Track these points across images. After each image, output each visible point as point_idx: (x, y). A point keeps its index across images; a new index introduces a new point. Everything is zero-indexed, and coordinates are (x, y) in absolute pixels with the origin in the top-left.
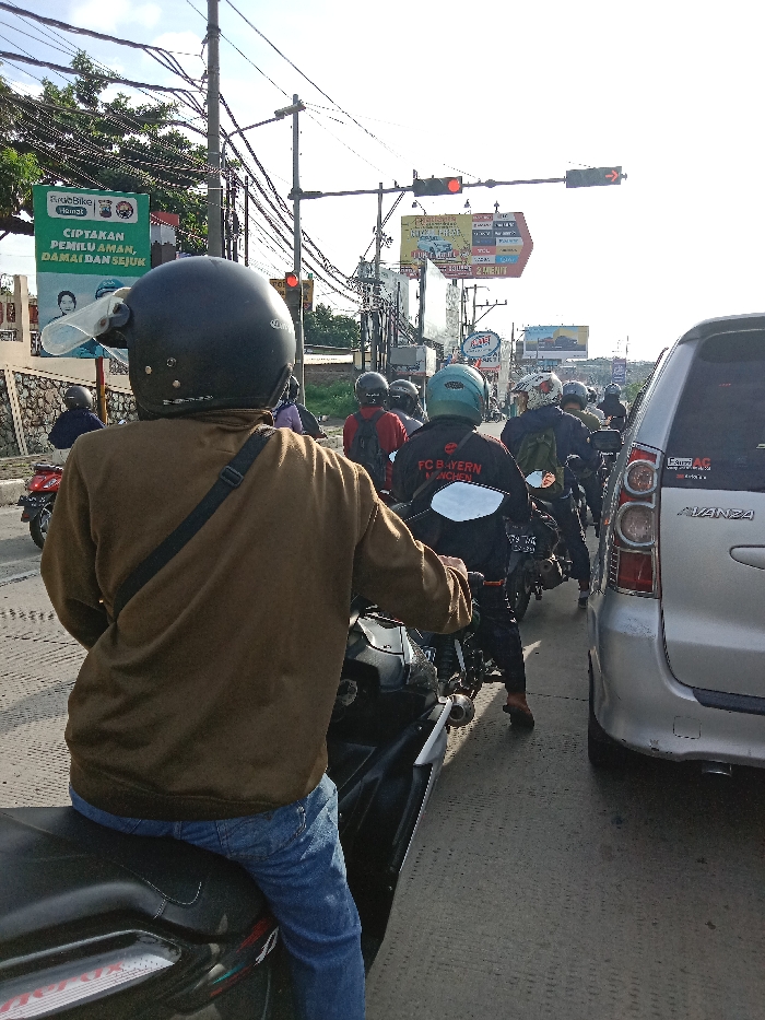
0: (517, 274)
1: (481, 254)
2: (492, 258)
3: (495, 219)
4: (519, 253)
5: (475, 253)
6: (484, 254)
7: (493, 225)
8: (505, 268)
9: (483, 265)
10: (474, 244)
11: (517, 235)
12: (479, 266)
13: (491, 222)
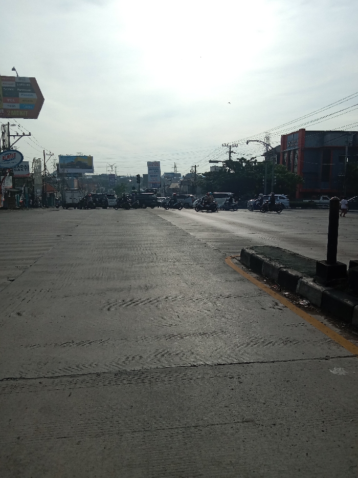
0: (35, 116)
1: (9, 102)
2: (17, 106)
3: (17, 81)
4: (34, 103)
5: (6, 102)
6: (11, 102)
7: (16, 85)
8: (27, 112)
9: (11, 110)
10: (4, 95)
11: (33, 91)
12: (9, 109)
13: (14, 82)
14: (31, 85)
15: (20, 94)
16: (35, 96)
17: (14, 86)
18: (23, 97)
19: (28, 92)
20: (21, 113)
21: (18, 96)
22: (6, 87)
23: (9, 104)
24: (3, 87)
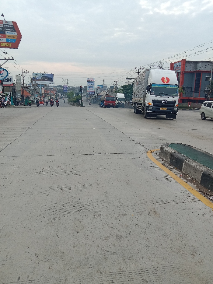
3: (4, 23)
4: (15, 38)
6: (1, 38)
8: (11, 44)
9: (1, 42)
11: (15, 31)
13: (3, 25)
15: (6, 32)
16: (16, 34)
18: (8, 34)
19: (12, 31)
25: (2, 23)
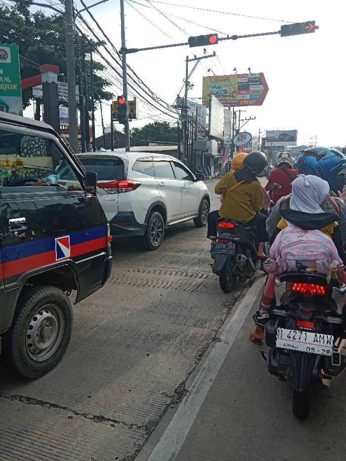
0: (261, 103)
1: (242, 94)
3: (250, 76)
5: (240, 94)
6: (244, 94)
7: (248, 80)
8: (255, 100)
9: (242, 100)
10: (239, 89)
11: (261, 84)
12: (241, 100)
13: (247, 78)
14: (260, 79)
15: (251, 86)
16: (261, 87)
17: (247, 81)
18: (253, 89)
19: (257, 85)
20: (250, 102)
21: (248, 88)
22: (240, 83)
23: (242, 96)
24: (239, 83)
25: (247, 77)
